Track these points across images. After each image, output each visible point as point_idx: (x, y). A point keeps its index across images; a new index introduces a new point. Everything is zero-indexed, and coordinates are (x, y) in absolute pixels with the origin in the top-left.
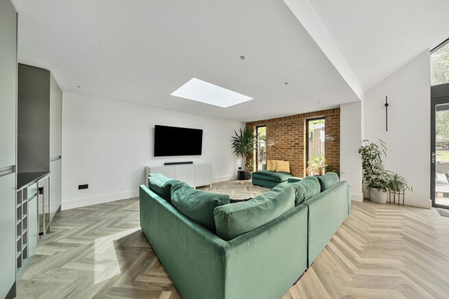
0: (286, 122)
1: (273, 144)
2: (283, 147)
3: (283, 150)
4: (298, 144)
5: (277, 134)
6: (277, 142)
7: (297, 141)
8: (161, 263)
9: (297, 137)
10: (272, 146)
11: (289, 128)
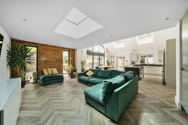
0: (54, 49)
1: (45, 59)
2: (52, 61)
3: (52, 63)
4: (60, 60)
5: (48, 54)
6: (48, 58)
7: (60, 59)
8: (130, 103)
9: (60, 57)
10: (44, 61)
11: (56, 52)
